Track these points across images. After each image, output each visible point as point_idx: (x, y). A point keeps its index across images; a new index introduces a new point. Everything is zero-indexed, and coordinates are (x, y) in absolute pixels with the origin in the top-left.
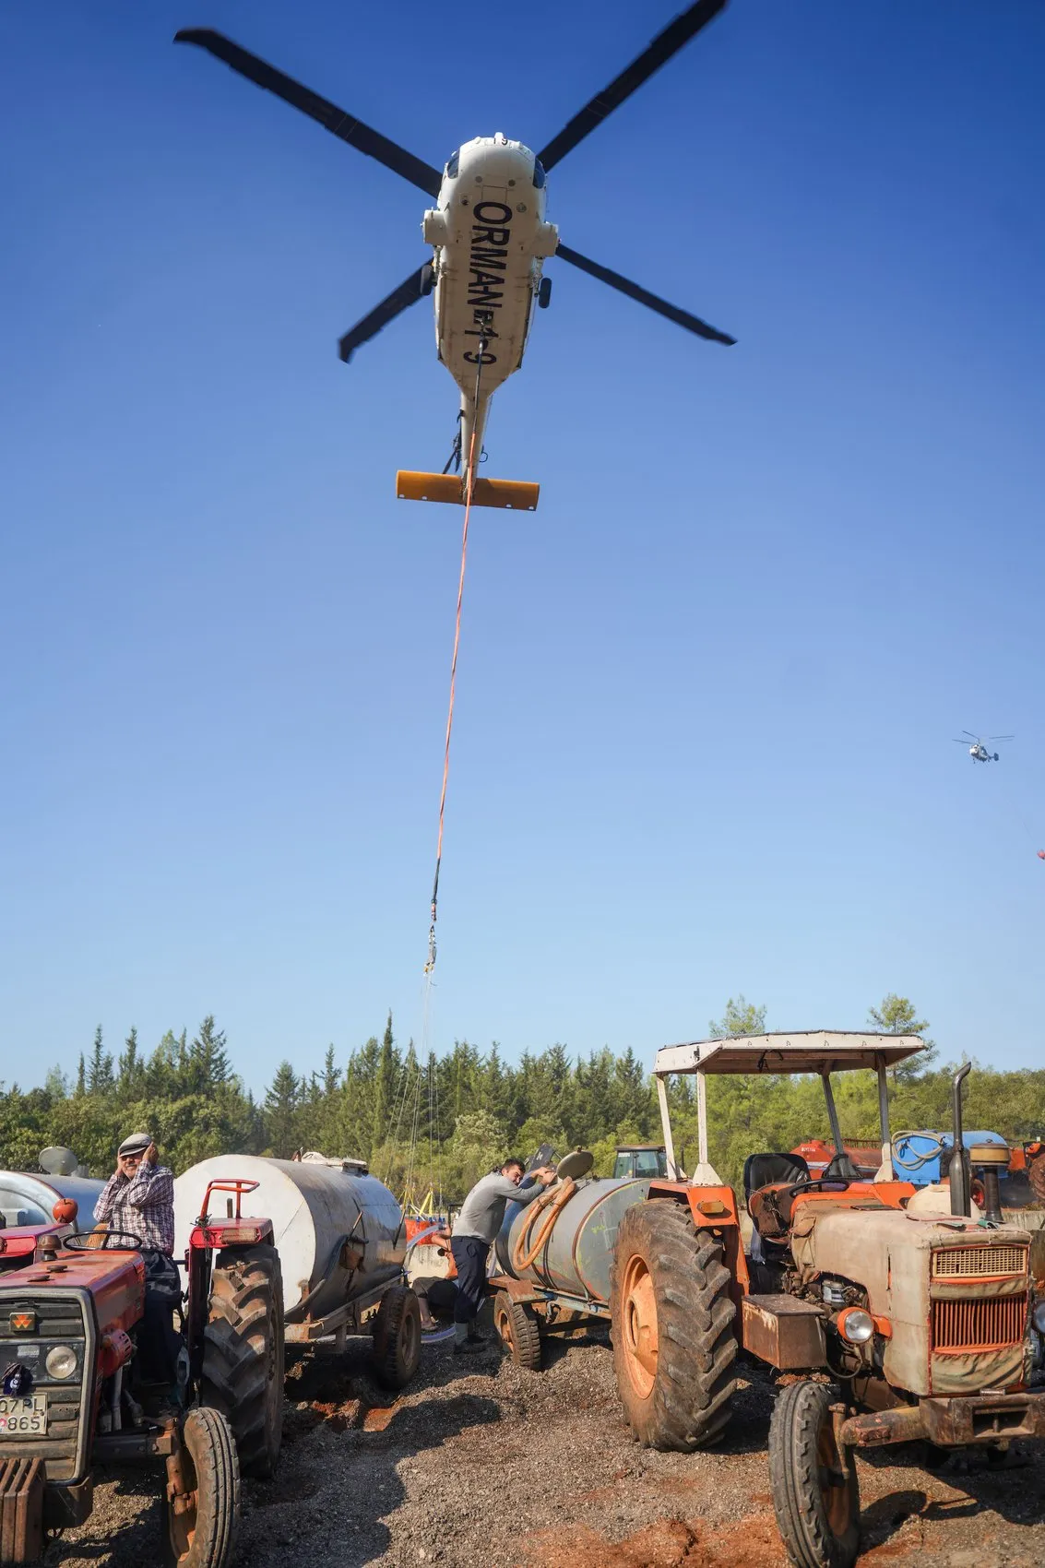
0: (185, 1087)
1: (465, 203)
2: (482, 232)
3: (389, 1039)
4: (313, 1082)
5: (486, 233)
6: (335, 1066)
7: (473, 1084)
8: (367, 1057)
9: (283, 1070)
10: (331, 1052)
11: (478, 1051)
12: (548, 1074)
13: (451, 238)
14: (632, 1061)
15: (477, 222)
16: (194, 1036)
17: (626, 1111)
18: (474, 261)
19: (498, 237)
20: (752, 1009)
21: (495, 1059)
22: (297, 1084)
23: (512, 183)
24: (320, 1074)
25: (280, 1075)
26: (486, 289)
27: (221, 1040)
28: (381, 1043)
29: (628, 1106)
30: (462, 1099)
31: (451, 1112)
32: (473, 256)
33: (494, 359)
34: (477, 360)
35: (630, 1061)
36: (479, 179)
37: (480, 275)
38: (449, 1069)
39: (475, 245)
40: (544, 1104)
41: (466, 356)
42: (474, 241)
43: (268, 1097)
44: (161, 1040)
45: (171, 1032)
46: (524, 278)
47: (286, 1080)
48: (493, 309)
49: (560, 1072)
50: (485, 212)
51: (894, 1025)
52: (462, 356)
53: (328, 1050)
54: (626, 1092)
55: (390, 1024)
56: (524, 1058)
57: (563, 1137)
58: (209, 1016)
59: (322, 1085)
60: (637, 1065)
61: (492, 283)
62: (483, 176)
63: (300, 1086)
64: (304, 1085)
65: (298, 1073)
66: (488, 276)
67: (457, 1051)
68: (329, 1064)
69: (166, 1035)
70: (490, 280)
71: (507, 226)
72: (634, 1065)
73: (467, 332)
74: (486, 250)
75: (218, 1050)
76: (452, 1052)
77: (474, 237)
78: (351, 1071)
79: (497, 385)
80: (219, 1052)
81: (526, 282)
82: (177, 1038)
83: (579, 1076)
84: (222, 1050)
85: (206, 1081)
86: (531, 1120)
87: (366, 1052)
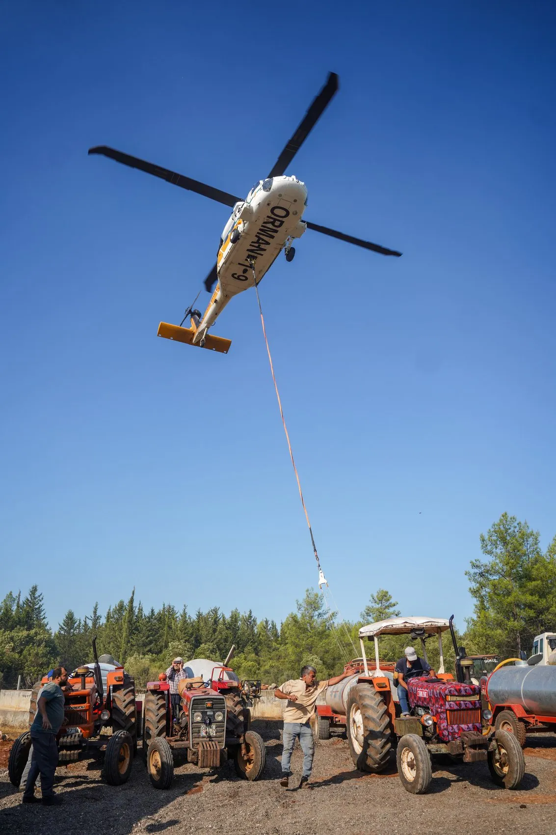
0: (20, 622)
1: (268, 204)
2: (270, 219)
3: (132, 601)
4: (85, 622)
5: (272, 220)
6: (98, 614)
7: (173, 626)
8: (118, 610)
9: (68, 615)
10: (96, 606)
11: (175, 609)
12: (211, 621)
13: (254, 219)
14: (251, 617)
15: (270, 214)
16: (25, 595)
17: (248, 642)
18: (260, 232)
19: (277, 223)
20: (317, 595)
21: (185, 614)
22: (76, 622)
23: (295, 201)
24: (90, 618)
25: (67, 618)
26: (259, 246)
27: (41, 598)
28: (126, 603)
29: (249, 640)
30: (168, 633)
31: (161, 640)
32: (260, 230)
33: (246, 279)
34: (238, 278)
35: (250, 617)
36: (280, 195)
37: (259, 238)
38: (161, 618)
39: (264, 225)
40: (209, 637)
41: (233, 275)
42: (264, 223)
43: (60, 629)
44: (5, 596)
45: (11, 592)
46: (280, 244)
47: (70, 619)
48: (258, 255)
49: (216, 622)
50: (277, 211)
51: (382, 603)
52: (231, 275)
53: (95, 606)
54: (248, 632)
55: (133, 594)
56: (198, 614)
57: (218, 654)
58: (35, 585)
59: (90, 623)
60: (254, 619)
61: (263, 243)
62: (283, 195)
63: (77, 623)
64: (80, 623)
65: (77, 617)
66: (263, 240)
67: (164, 609)
68: (95, 612)
69: (8, 594)
70: (263, 242)
71: (284, 219)
72: (252, 619)
73: (239, 264)
74: (269, 228)
75: (38, 603)
76: (162, 609)
77: (266, 221)
78: (108, 618)
79: (242, 291)
80: (39, 605)
81: (280, 246)
82: (15, 595)
83: (224, 624)
84: (41, 603)
85: (31, 619)
86: (202, 646)
87: (118, 608)
